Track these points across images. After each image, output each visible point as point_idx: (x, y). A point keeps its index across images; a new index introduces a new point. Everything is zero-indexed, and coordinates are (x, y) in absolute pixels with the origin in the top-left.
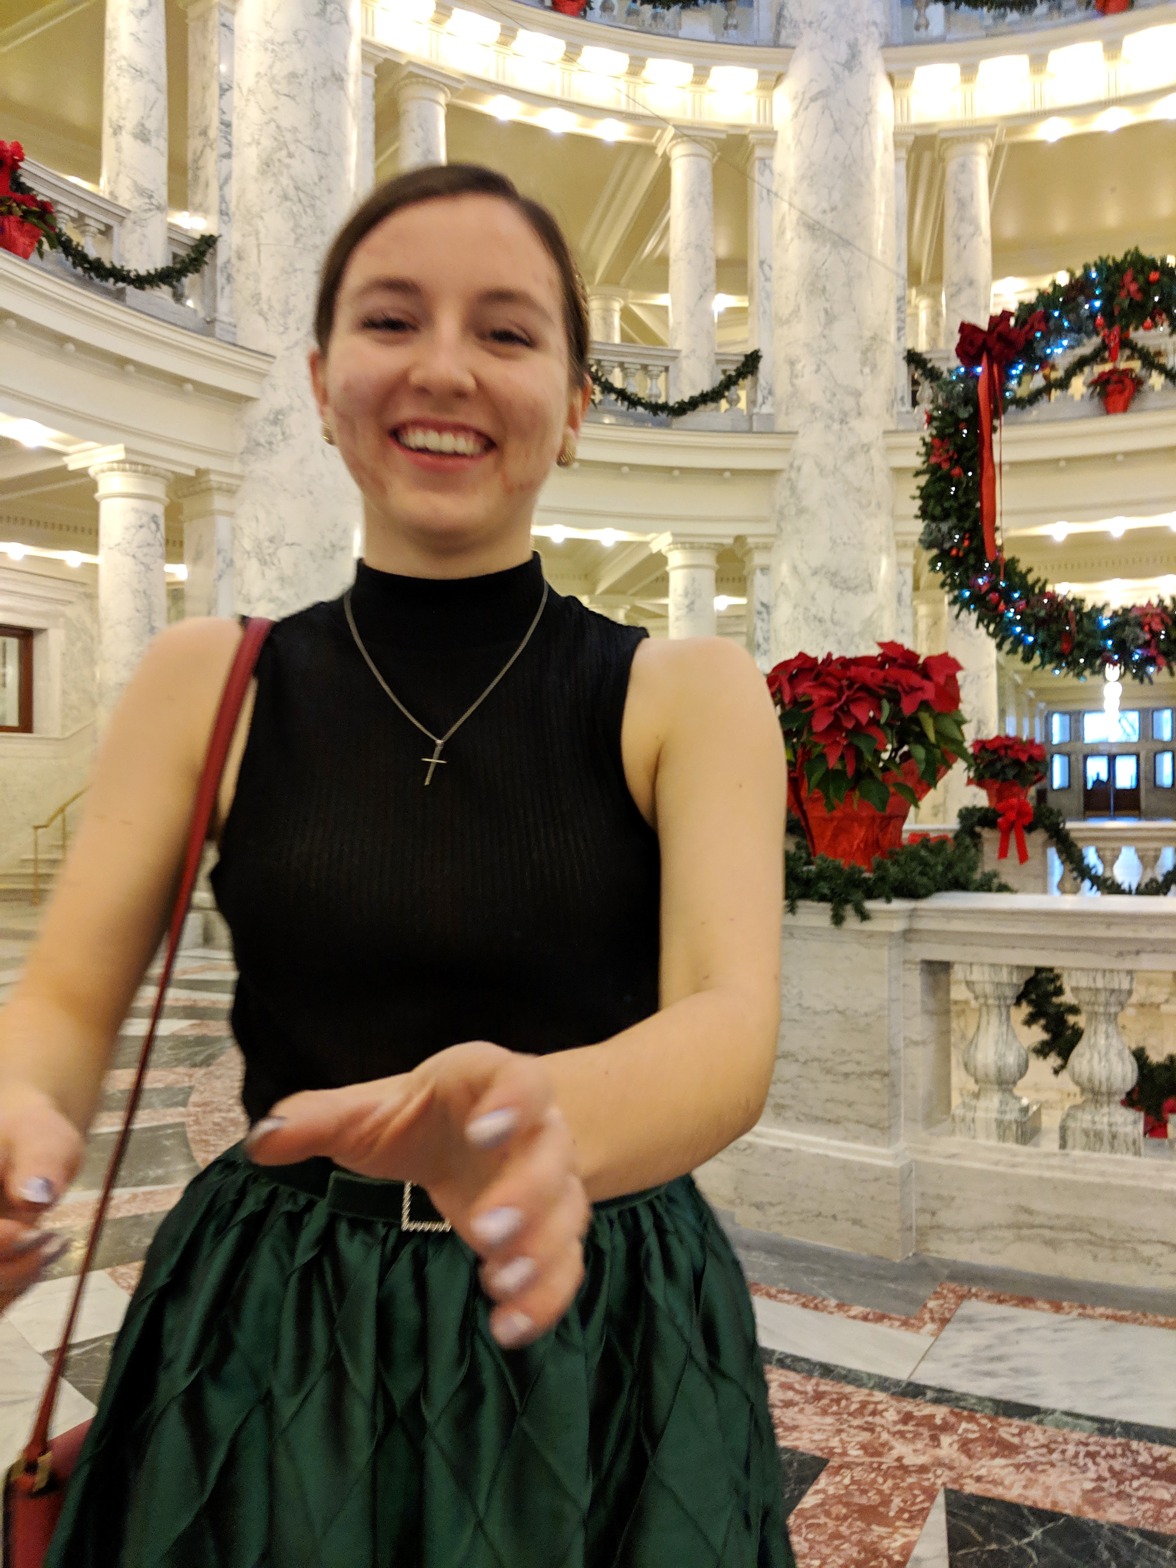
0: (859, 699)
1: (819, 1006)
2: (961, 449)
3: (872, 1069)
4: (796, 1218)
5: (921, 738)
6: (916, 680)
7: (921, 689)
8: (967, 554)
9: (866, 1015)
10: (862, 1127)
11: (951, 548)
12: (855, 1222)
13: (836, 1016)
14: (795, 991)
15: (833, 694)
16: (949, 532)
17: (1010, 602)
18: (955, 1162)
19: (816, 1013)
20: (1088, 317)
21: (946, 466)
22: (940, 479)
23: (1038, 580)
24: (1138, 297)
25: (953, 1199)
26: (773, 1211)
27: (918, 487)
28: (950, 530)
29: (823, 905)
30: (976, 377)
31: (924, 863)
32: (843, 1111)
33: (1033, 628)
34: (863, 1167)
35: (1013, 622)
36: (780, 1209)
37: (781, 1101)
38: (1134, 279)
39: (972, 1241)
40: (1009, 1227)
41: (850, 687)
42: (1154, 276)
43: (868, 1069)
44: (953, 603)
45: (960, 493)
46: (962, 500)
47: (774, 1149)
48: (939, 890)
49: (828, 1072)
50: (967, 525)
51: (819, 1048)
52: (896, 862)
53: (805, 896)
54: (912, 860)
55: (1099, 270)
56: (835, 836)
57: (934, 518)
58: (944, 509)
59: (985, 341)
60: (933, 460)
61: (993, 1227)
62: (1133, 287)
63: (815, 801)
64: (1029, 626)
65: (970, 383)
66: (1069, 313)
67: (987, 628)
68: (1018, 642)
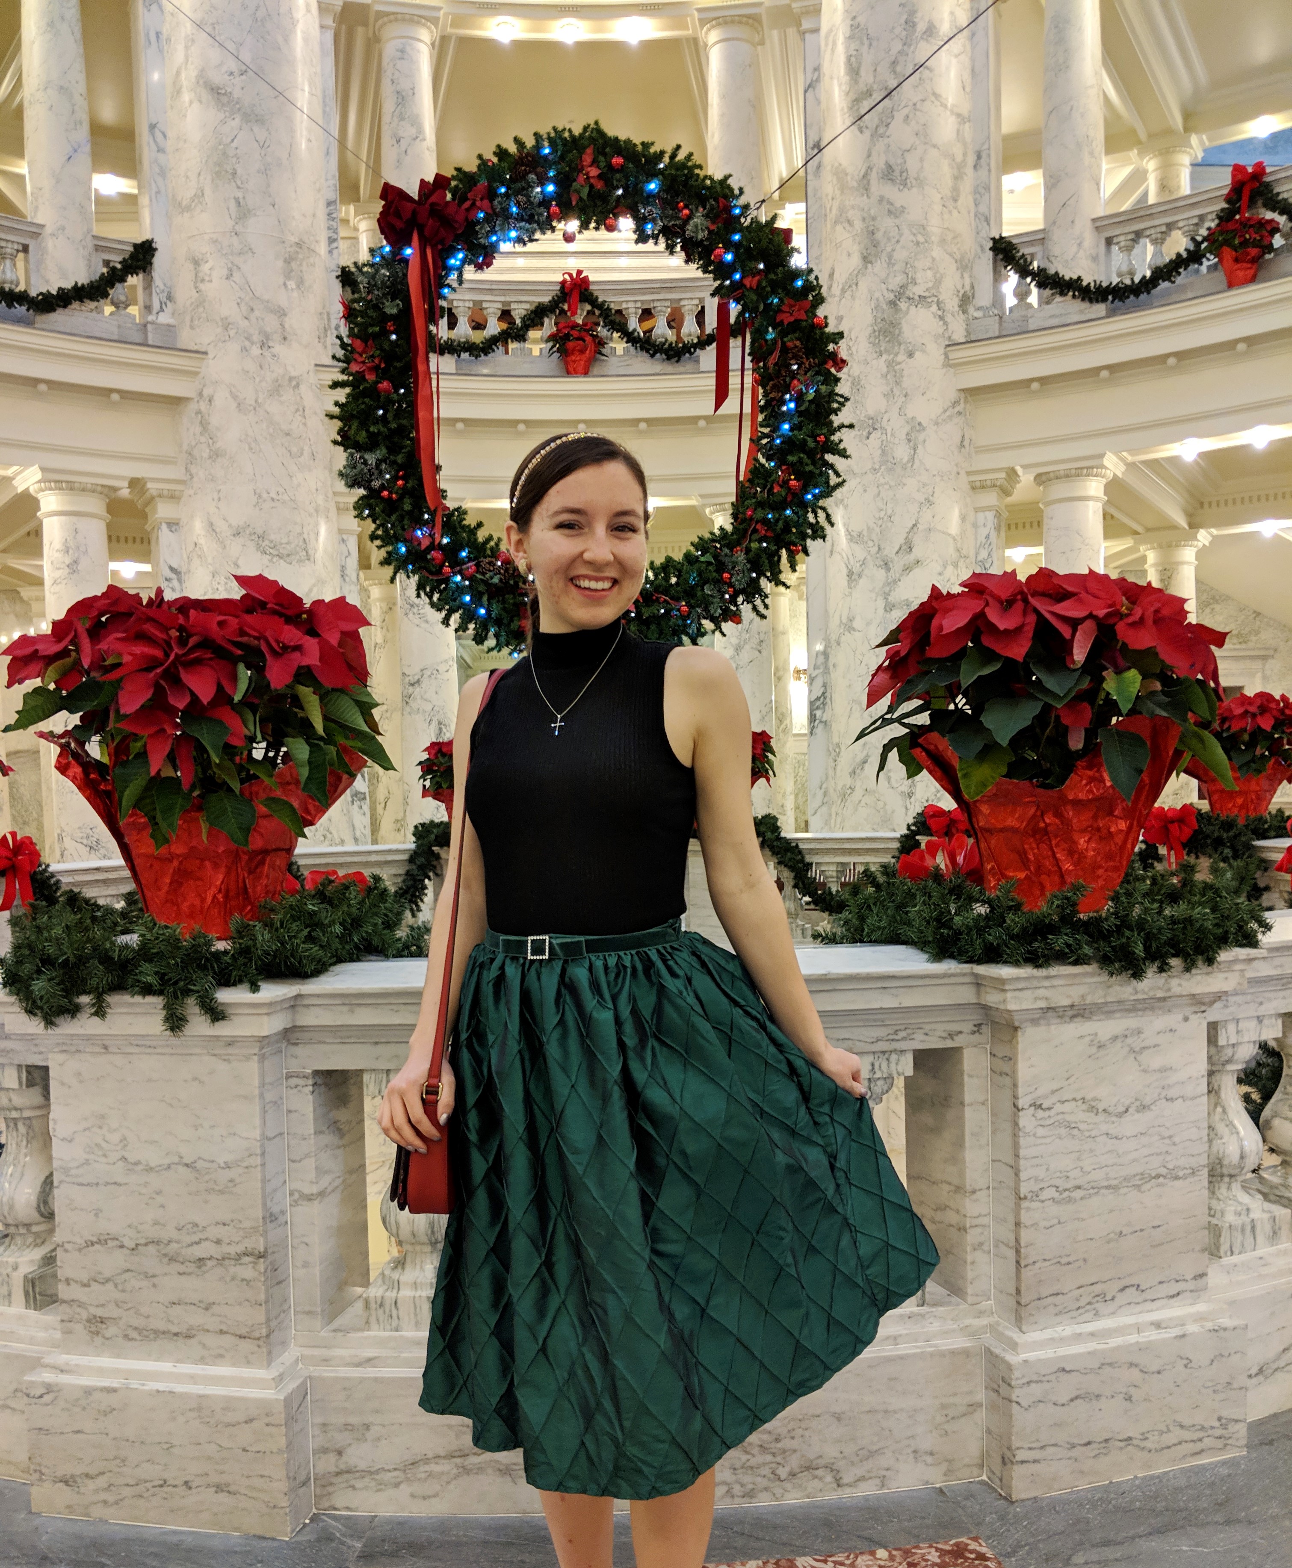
0: (198, 662)
1: (153, 1157)
2: (390, 355)
3: (240, 1249)
4: (127, 1492)
5: (305, 728)
6: (291, 635)
7: (298, 648)
8: (401, 498)
9: (227, 1166)
10: (228, 1340)
11: (383, 487)
12: (219, 1488)
13: (182, 1170)
14: (115, 1138)
15: (158, 653)
16: (378, 466)
17: (456, 564)
18: (371, 1372)
19: (149, 1169)
20: (541, 204)
21: (371, 377)
22: (364, 394)
23: (490, 538)
24: (599, 185)
25: (367, 1427)
26: (91, 1485)
27: (337, 404)
28: (379, 462)
29: (150, 999)
30: (405, 261)
31: (313, 922)
32: (195, 1318)
33: (485, 599)
34: (229, 1404)
35: (461, 590)
36: (102, 1482)
37: (99, 1312)
38: (595, 162)
39: (397, 1485)
40: (451, 1456)
41: (182, 642)
42: (617, 161)
43: (233, 1250)
44: (386, 562)
45: (390, 416)
46: (393, 426)
47: (88, 1391)
48: (340, 960)
49: (172, 1259)
50: (400, 459)
51: (156, 1223)
52: (268, 924)
53: (119, 987)
54: (294, 919)
55: (552, 142)
56: (177, 884)
57: (358, 447)
58: (371, 435)
59: (414, 213)
60: (354, 368)
61: (426, 1461)
62: (594, 172)
63: (140, 829)
64: (481, 594)
65: (398, 268)
66: (518, 192)
67: (430, 597)
68: (469, 616)
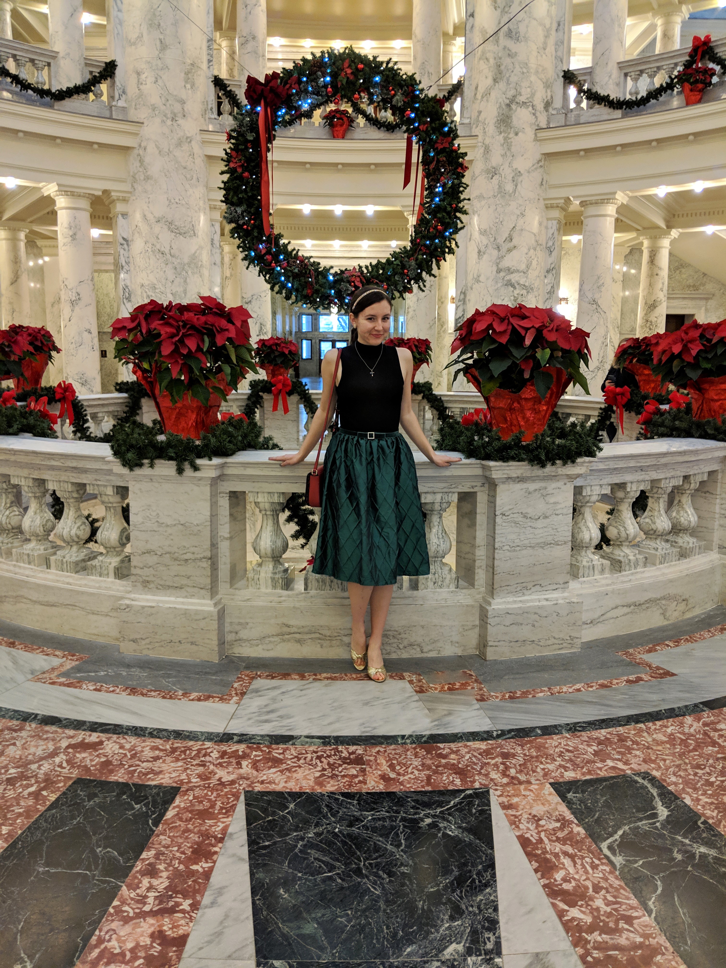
0: (190, 335)
1: (169, 522)
2: (249, 160)
3: (202, 556)
4: (157, 645)
5: (228, 360)
6: (224, 323)
7: (227, 330)
8: (253, 229)
9: (198, 525)
10: (196, 590)
11: (244, 224)
12: (192, 643)
13: (180, 526)
14: (154, 514)
15: (175, 331)
16: (242, 214)
17: (278, 262)
18: (249, 603)
19: (167, 526)
20: (323, 87)
21: (240, 170)
22: (236, 178)
23: (294, 249)
24: (352, 78)
25: (247, 623)
26: (144, 642)
27: (223, 182)
28: (243, 212)
29: (171, 462)
30: (258, 114)
31: (230, 435)
32: (185, 581)
33: (291, 279)
34: (197, 612)
35: (279, 274)
36: (147, 641)
37: (147, 579)
38: (350, 66)
39: (257, 645)
40: (278, 635)
41: (184, 326)
42: (361, 66)
43: (199, 556)
44: (244, 259)
45: (248, 189)
46: (250, 194)
47: (143, 607)
48: (239, 450)
49: (176, 560)
50: (252, 210)
51: (170, 546)
52: (214, 435)
53: (160, 457)
54: (224, 434)
55: (330, 57)
56: (178, 418)
57: (232, 204)
58: (239, 199)
59: (262, 90)
60: (232, 165)
61: (269, 637)
62: (349, 71)
63: (164, 396)
64: (289, 277)
65: (254, 116)
66: (312, 81)
67: (265, 277)
68: (283, 286)
